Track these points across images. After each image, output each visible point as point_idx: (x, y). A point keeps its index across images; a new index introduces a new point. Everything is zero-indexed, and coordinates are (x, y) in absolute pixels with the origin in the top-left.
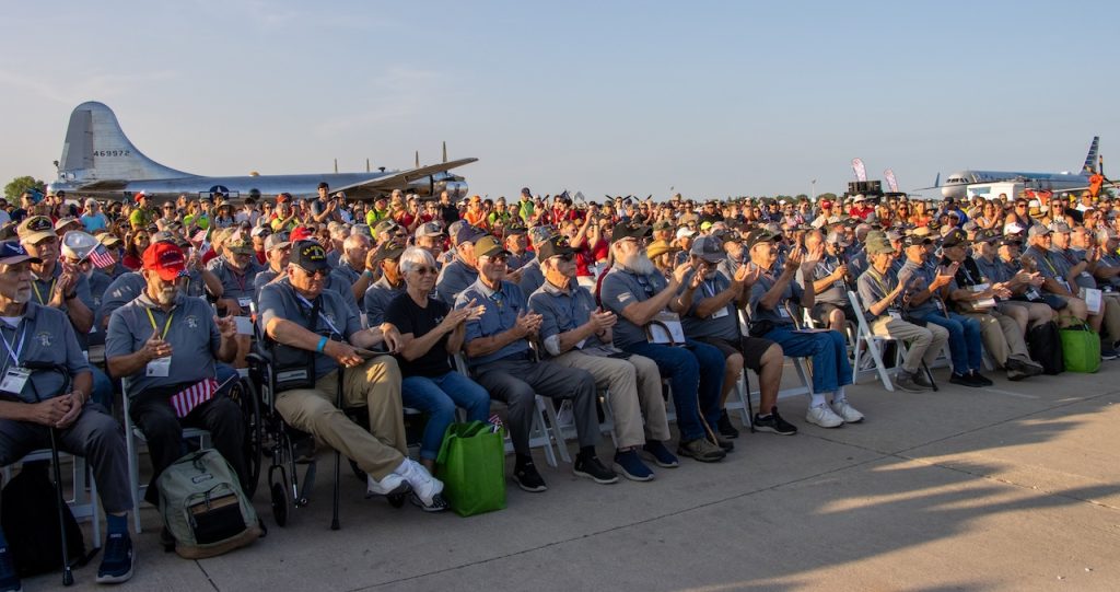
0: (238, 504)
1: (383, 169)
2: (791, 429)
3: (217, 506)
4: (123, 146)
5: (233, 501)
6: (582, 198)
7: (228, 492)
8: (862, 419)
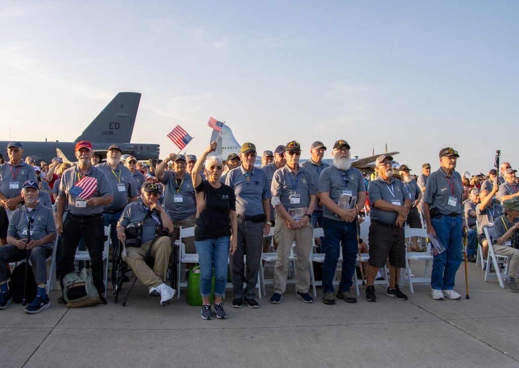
0: (85, 286)
1: (357, 157)
2: (405, 297)
3: (76, 285)
4: (234, 145)
5: (84, 285)
6: (469, 175)
7: (82, 281)
8: (460, 297)
